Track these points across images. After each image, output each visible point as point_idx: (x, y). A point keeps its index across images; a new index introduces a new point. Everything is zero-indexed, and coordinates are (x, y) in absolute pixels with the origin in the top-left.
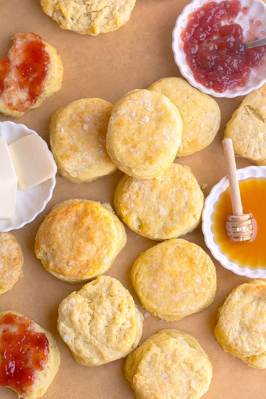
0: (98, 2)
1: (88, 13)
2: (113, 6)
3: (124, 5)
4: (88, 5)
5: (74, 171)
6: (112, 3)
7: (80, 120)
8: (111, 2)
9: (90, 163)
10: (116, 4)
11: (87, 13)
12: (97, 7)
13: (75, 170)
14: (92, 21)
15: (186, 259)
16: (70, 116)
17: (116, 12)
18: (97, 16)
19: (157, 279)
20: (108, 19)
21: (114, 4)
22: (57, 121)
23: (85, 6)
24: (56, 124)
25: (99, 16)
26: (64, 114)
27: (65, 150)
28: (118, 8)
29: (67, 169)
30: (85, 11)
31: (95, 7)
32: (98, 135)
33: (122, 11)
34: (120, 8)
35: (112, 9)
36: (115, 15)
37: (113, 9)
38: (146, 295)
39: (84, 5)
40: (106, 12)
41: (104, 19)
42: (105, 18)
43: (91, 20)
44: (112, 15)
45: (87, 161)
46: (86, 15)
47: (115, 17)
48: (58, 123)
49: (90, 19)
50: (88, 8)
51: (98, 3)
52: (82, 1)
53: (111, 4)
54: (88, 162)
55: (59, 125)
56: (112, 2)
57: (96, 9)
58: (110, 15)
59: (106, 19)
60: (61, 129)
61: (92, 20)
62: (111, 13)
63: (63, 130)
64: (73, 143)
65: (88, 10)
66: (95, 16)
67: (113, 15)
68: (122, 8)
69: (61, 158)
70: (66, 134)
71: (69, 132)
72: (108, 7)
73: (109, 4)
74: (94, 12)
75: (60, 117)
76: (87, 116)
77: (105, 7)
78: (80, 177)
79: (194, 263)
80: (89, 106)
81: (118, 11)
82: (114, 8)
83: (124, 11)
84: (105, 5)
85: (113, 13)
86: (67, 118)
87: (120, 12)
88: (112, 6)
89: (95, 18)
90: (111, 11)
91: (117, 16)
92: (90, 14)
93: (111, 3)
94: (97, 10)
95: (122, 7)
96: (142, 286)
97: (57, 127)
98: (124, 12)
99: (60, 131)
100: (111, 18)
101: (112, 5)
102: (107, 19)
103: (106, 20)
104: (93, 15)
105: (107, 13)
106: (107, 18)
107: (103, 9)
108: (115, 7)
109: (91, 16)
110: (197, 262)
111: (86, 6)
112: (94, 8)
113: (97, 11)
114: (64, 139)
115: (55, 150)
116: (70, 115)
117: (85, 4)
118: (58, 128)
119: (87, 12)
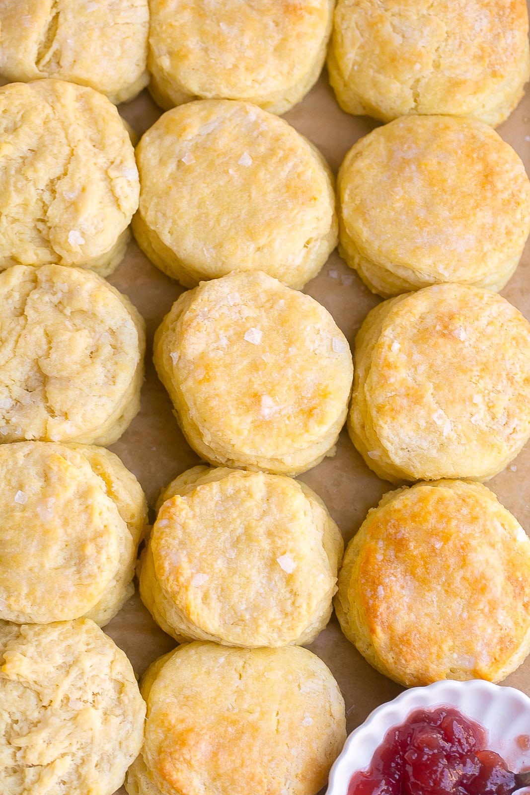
0: (44, 742)
1: (17, 768)
2: (83, 755)
3: (111, 751)
4: (20, 748)
5: (402, 449)
6: (82, 746)
7: (444, 331)
8: (79, 743)
9: (444, 438)
10: (91, 749)
11: (13, 766)
12: (41, 755)
13: (405, 447)
14: (25, 789)
15: (479, 167)
16: (420, 318)
17: (90, 770)
18: (39, 779)
19: (399, 180)
20: (69, 785)
21: (87, 750)
22: (387, 320)
23: (9, 751)
24: (383, 329)
25: (46, 779)
26: (407, 308)
27: (393, 393)
28: (95, 759)
29: (385, 441)
30: (10, 763)
31: (36, 755)
32: (478, 376)
33: (106, 766)
34: (102, 758)
35: (81, 761)
36: (85, 779)
37: (83, 762)
38: (358, 202)
39: (9, 746)
40: (64, 767)
41: (58, 785)
42: (60, 784)
43: (22, 787)
44: (79, 776)
45: (438, 433)
46: (10, 771)
47: (86, 782)
48: (387, 326)
49: (22, 783)
50: (19, 754)
51: (45, 745)
52: (4, 736)
53: (78, 749)
54: (440, 435)
55: (388, 333)
56: (82, 744)
57: (39, 758)
58: (74, 777)
59: (62, 784)
60: (393, 342)
61: (26, 787)
62: (78, 770)
63: (396, 346)
64: (416, 382)
65: (16, 761)
66: (33, 776)
67: (83, 777)
68: (105, 761)
69: (378, 412)
70: (404, 357)
71: (410, 355)
72: (70, 757)
73: (74, 749)
74: (32, 768)
75: (397, 314)
76: (461, 326)
77: (63, 755)
78: (413, 466)
79: (492, 183)
80: (470, 305)
81: (96, 766)
82: (85, 759)
83: (110, 768)
84: (62, 751)
85: (83, 771)
86: (412, 319)
87: (101, 769)
88: (80, 754)
89: (33, 783)
90: (78, 766)
91: (91, 781)
92: (23, 771)
93: (78, 746)
94: (41, 762)
95: (105, 757)
96: (357, 180)
97: (384, 336)
98: (110, 771)
99: (390, 347)
100: (75, 783)
101: (80, 751)
102: (64, 785)
103: (64, 789)
104: (30, 774)
105: (67, 771)
106: (64, 783)
107: (58, 760)
108: (89, 755)
109: (25, 777)
110: (500, 185)
111: (14, 750)
112: (32, 758)
113: (41, 765)
114: (396, 367)
115: (365, 390)
116: (420, 315)
117: (10, 744)
118: (385, 338)
119: (15, 766)
